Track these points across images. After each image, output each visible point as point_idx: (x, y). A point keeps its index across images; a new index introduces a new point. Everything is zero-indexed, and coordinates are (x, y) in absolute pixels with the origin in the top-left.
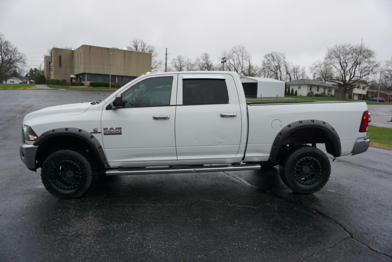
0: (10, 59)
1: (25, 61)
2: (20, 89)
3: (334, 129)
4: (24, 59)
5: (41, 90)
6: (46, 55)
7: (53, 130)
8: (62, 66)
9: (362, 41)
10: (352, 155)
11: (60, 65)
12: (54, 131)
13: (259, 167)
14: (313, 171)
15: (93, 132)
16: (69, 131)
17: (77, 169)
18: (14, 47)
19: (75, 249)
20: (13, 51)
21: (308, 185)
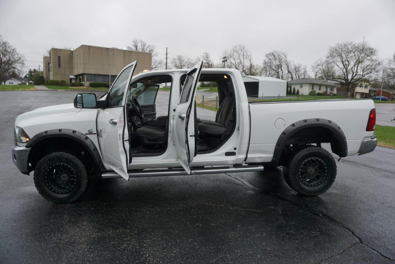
0: (9, 60)
1: (24, 62)
2: (19, 90)
3: (340, 128)
4: (23, 60)
5: (39, 91)
6: (45, 56)
7: (45, 132)
8: (61, 66)
9: (364, 40)
10: (358, 155)
11: (59, 66)
12: (47, 133)
13: (262, 169)
14: (319, 172)
15: (88, 133)
16: (62, 132)
17: (71, 172)
18: (13, 48)
19: (67, 258)
20: (12, 52)
21: (313, 187)
